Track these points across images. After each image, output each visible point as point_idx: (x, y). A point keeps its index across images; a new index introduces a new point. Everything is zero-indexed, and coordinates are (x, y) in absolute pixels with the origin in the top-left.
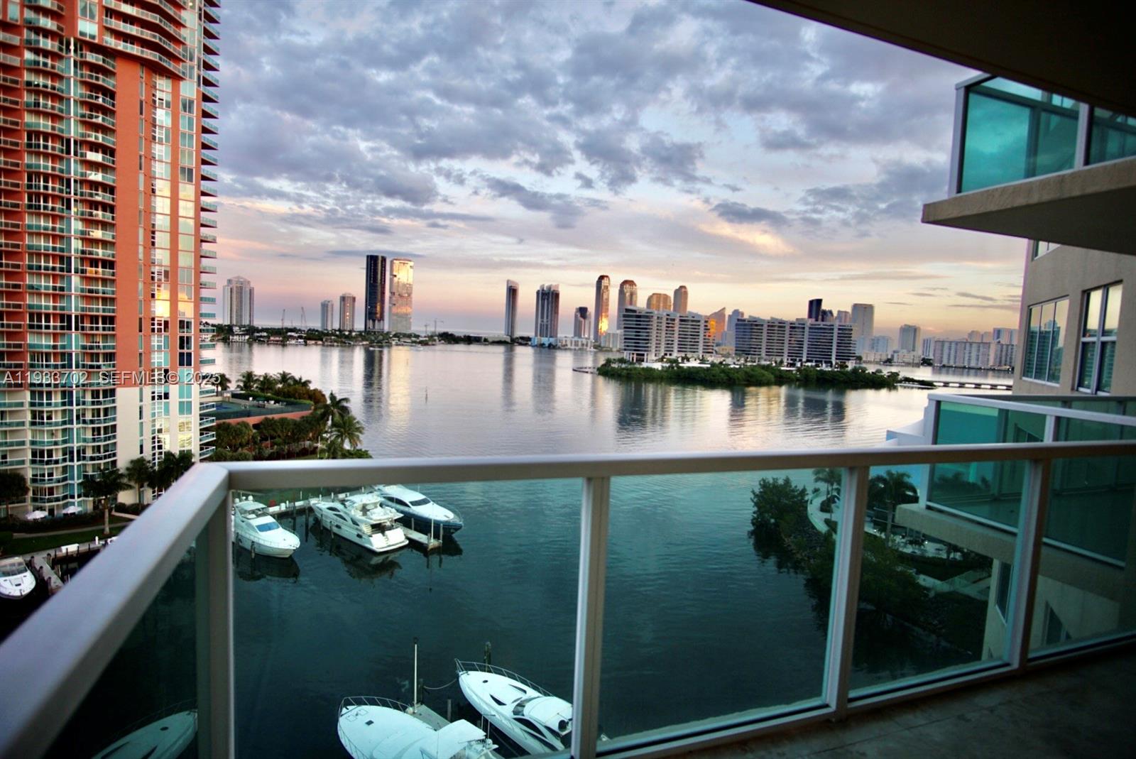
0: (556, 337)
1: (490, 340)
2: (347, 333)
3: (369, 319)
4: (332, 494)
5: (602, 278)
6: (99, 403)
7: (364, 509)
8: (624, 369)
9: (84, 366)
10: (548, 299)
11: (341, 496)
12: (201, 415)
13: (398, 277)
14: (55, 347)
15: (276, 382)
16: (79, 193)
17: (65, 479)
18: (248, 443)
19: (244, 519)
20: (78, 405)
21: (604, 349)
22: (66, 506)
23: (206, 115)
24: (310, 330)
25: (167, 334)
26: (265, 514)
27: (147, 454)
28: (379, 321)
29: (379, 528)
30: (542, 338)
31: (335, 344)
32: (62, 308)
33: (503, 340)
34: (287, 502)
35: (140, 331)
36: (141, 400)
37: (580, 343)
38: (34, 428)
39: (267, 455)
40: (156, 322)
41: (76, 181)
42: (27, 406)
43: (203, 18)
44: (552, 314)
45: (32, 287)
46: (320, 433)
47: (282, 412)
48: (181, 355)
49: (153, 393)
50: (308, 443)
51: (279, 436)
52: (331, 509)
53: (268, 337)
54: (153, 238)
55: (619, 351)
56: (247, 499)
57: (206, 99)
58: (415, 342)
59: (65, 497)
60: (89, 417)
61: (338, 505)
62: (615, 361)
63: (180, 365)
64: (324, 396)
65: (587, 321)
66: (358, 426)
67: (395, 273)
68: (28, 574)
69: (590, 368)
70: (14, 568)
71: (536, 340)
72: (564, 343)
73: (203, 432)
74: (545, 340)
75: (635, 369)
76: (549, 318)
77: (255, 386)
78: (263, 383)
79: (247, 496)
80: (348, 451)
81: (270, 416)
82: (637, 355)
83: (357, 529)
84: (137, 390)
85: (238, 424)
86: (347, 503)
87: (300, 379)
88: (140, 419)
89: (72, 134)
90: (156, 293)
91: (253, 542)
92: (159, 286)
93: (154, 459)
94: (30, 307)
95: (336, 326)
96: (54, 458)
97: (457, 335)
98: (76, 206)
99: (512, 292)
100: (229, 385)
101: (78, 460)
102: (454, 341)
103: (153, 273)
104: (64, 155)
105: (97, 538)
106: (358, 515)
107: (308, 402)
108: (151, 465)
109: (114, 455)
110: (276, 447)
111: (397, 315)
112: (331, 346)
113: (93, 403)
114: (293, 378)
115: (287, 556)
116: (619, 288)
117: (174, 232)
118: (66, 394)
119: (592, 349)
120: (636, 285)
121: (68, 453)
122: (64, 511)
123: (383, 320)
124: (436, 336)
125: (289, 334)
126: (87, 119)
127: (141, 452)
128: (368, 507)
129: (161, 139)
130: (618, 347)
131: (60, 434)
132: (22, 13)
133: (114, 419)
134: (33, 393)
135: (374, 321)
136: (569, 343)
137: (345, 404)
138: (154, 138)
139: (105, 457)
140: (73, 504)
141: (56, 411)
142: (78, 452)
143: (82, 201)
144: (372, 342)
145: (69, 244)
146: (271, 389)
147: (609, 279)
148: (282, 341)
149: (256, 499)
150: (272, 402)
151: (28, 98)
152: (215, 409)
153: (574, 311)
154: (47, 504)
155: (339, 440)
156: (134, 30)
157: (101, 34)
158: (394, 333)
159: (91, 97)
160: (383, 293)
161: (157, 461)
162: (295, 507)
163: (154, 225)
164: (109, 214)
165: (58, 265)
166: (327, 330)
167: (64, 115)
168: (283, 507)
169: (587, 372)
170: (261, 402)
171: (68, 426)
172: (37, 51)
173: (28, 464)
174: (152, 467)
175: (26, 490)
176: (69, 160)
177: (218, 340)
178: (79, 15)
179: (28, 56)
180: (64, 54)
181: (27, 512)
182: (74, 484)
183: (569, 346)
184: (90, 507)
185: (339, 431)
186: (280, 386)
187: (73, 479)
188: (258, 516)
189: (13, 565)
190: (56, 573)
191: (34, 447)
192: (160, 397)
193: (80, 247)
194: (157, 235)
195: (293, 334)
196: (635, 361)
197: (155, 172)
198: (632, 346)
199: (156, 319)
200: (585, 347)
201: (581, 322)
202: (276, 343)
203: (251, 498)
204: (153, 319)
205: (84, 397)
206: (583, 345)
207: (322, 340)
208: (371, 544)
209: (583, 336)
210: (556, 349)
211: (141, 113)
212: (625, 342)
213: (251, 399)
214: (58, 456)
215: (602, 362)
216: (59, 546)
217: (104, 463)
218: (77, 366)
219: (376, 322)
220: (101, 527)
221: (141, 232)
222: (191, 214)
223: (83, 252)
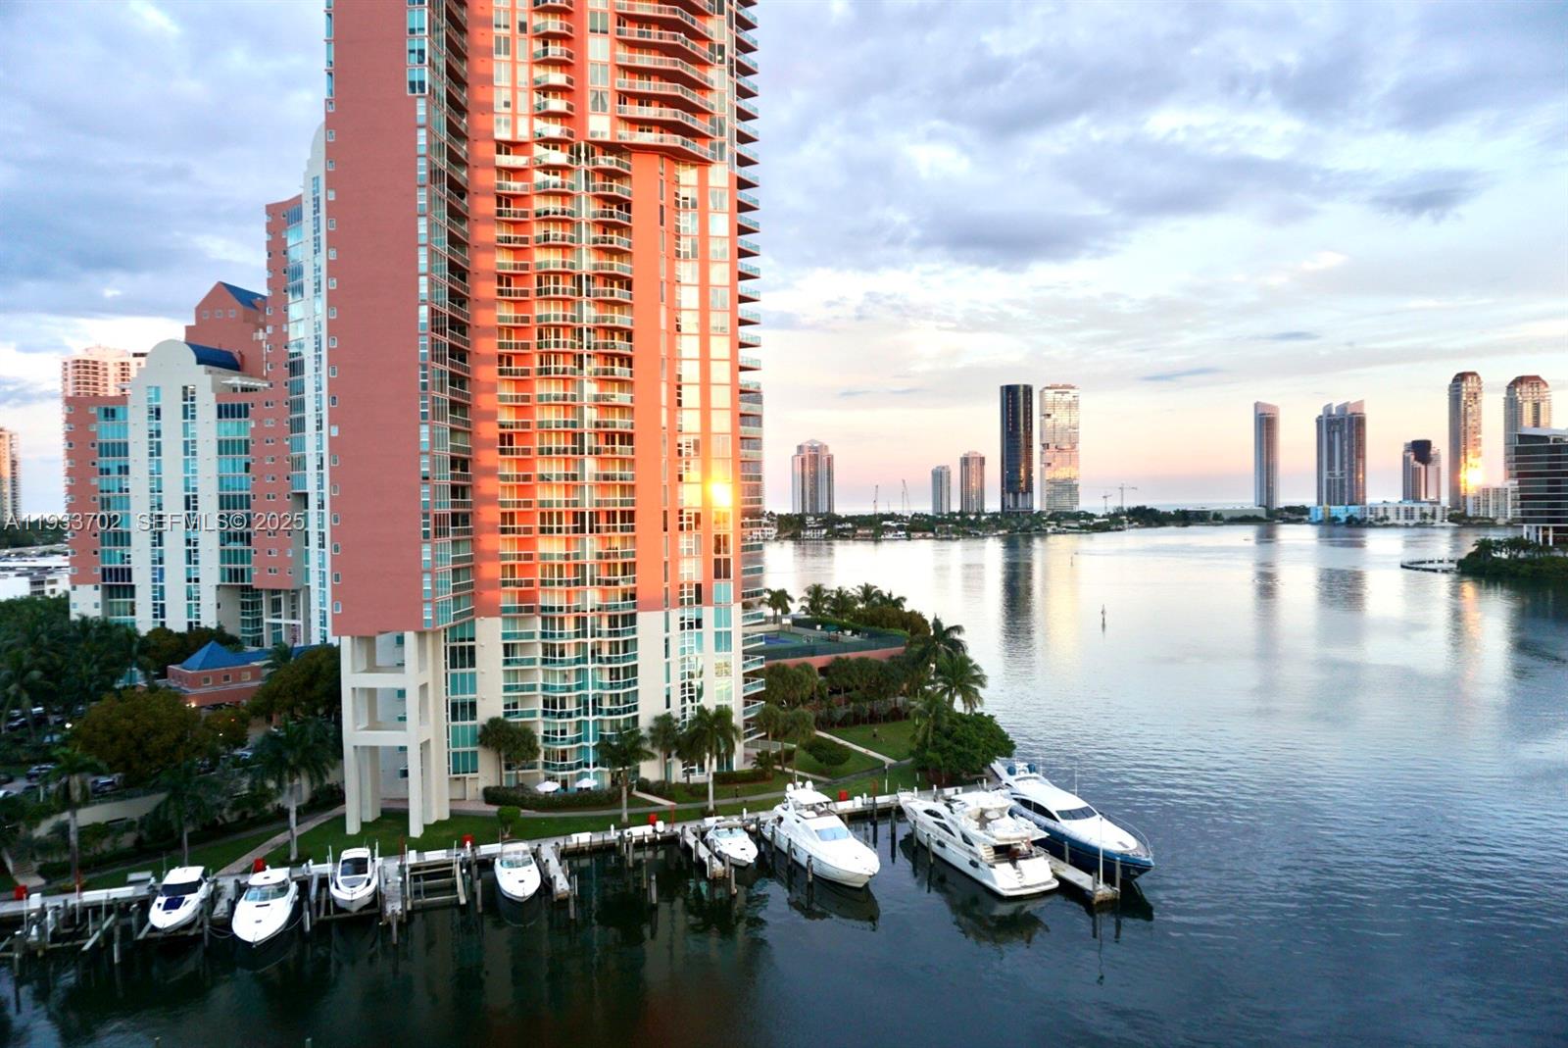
0: (1364, 503)
1: (1226, 517)
2: (972, 517)
3: (1008, 492)
4: (935, 787)
5: (1461, 377)
6: (617, 633)
7: (983, 819)
8: (1522, 561)
9: (599, 582)
10: (1341, 432)
11: (949, 792)
12: (744, 652)
13: (1053, 416)
14: (567, 557)
15: (854, 600)
16: (592, 346)
17: (579, 739)
18: (812, 698)
19: (800, 819)
20: (593, 636)
21: (1476, 522)
22: (580, 777)
23: (743, 207)
24: (915, 515)
25: (699, 532)
26: (829, 812)
27: (675, 710)
28: (1024, 494)
29: (1007, 853)
30: (1332, 507)
31: (954, 536)
32: (575, 504)
33: (1251, 515)
34: (865, 795)
35: (666, 530)
36: (667, 630)
37: (1417, 513)
38: (546, 667)
39: (839, 718)
40: (685, 516)
41: (588, 330)
42: (538, 638)
43: (735, 73)
44: (1350, 459)
45: (543, 477)
46: (921, 683)
47: (862, 648)
48: (717, 561)
49: (682, 619)
50: (900, 699)
51: (858, 688)
52: (929, 812)
53: (854, 530)
54: (679, 395)
55: (1508, 525)
56: (803, 786)
57: (743, 184)
58: (1086, 527)
59: (579, 765)
60: (605, 654)
61: (939, 807)
62: (1499, 545)
63: (716, 577)
64: (925, 622)
65: (1430, 468)
66: (976, 673)
67: (1048, 411)
68: (534, 867)
69: (1440, 562)
70: (520, 857)
71: (1320, 513)
72: (1381, 514)
73: (748, 677)
74: (1340, 512)
75: (1554, 559)
76: (1346, 466)
77: (826, 606)
78: (835, 602)
79: (804, 780)
80: (960, 714)
81: (843, 655)
82: (1555, 529)
83: (970, 851)
84: (661, 615)
85: (798, 666)
86: (955, 806)
87: (890, 595)
88: (666, 657)
89: (584, 268)
90: (684, 473)
91: (810, 856)
92: (687, 463)
93: (684, 717)
94: (542, 504)
95: (956, 507)
96: (567, 710)
97: (1162, 509)
98: (589, 364)
99: (1266, 424)
100: (790, 604)
101: (594, 714)
102: (1156, 521)
103: (680, 445)
104: (576, 298)
105: (612, 827)
106: (972, 828)
107: (901, 632)
108: (680, 725)
109: (635, 708)
110: (852, 704)
111: (1053, 482)
112: (947, 539)
113: (610, 634)
114: (879, 594)
115: (861, 885)
116: (1504, 395)
117: (705, 385)
118: (580, 621)
119: (1447, 523)
120: (1546, 385)
121: (582, 701)
122: (578, 785)
123: (1031, 492)
124: (1124, 514)
125: (884, 523)
126: (600, 245)
127: (668, 706)
128: (989, 815)
129: (686, 254)
130: (1509, 516)
131: (573, 676)
132: (531, 125)
133: (635, 657)
134: (544, 619)
135: (1016, 495)
136: (1391, 514)
137: (957, 636)
138: (678, 254)
139: (625, 711)
140: (587, 775)
141: (569, 644)
142: (594, 702)
143: (596, 355)
144: (1013, 529)
145: (582, 416)
146: (847, 611)
147: (1479, 378)
148: (873, 535)
149: (819, 787)
150: (849, 633)
151: (538, 231)
152: (763, 643)
153: (1402, 449)
154: (559, 773)
155: (947, 696)
156: (651, 112)
157: (613, 128)
158: (1049, 513)
159: (603, 214)
160: (1029, 447)
161: (687, 720)
162: (874, 804)
163: (680, 376)
164: (627, 370)
165: (570, 446)
166: (941, 514)
167: (575, 245)
168: (857, 804)
169: (1435, 571)
170: (832, 633)
171: (582, 666)
172: (547, 169)
173: (539, 717)
174: (680, 729)
175: (535, 752)
176: (581, 303)
177: (786, 538)
178: (590, 111)
179: (539, 177)
180: (574, 166)
181: (538, 783)
182: (588, 747)
183: (1393, 520)
184: (607, 781)
185: (944, 681)
186: (860, 606)
187: (587, 740)
188: (819, 814)
189: (517, 853)
190: (564, 872)
191: (546, 693)
192: (691, 625)
193: (595, 419)
194: (685, 390)
195: (890, 523)
196: (1551, 544)
197: (680, 301)
198: (1541, 513)
199: (685, 511)
200: (1429, 520)
201: (1416, 471)
202: (865, 538)
203: (809, 784)
204: (681, 512)
205: (599, 626)
206: (1424, 516)
207: (933, 531)
208: (992, 879)
209: (1423, 499)
210: (1366, 527)
211: (662, 223)
212: (1522, 506)
213: (819, 627)
214: (571, 707)
215: (1469, 547)
216: (569, 834)
217: (625, 719)
218: (592, 584)
219: (1020, 495)
220: (617, 812)
221: (664, 387)
222: (726, 354)
223: (597, 425)
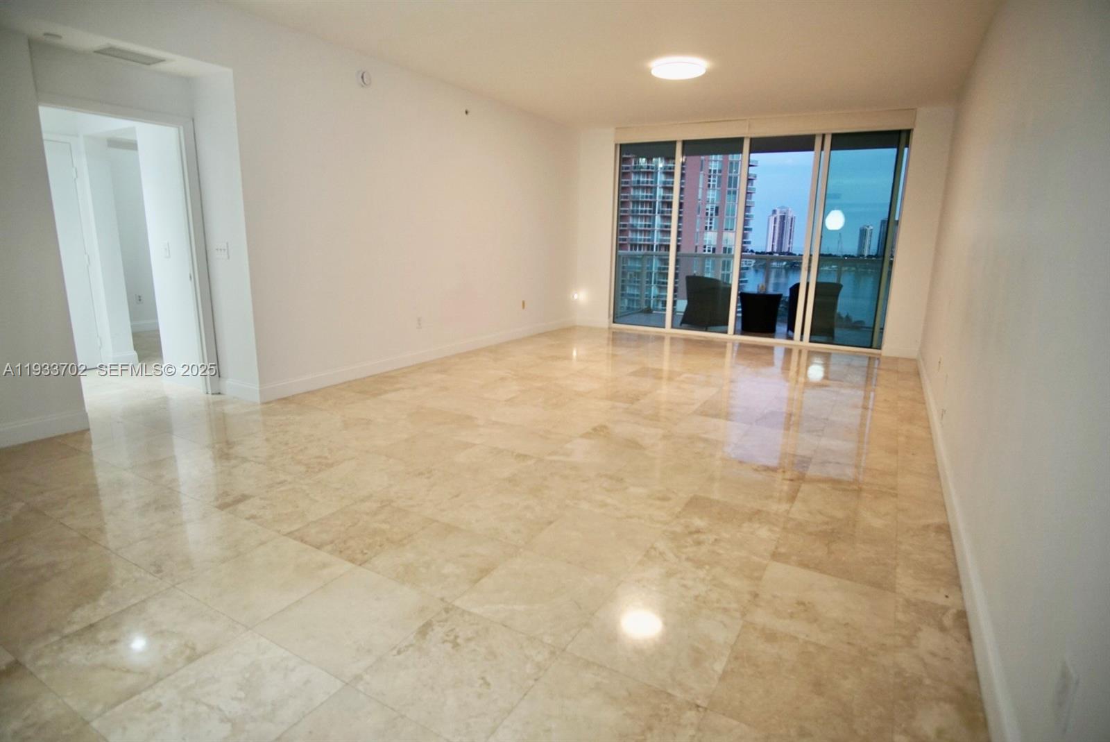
24: (845, 255)
32: (649, 240)
40: (707, 249)
45: (632, 226)
90: (708, 225)
92: (711, 220)
95: (873, 252)
103: (707, 209)
165: (648, 209)
166: (863, 255)
193: (662, 194)
199: (707, 247)
204: (705, 247)
218: (655, 283)
223: (664, 197)
